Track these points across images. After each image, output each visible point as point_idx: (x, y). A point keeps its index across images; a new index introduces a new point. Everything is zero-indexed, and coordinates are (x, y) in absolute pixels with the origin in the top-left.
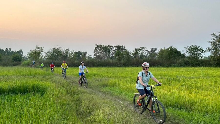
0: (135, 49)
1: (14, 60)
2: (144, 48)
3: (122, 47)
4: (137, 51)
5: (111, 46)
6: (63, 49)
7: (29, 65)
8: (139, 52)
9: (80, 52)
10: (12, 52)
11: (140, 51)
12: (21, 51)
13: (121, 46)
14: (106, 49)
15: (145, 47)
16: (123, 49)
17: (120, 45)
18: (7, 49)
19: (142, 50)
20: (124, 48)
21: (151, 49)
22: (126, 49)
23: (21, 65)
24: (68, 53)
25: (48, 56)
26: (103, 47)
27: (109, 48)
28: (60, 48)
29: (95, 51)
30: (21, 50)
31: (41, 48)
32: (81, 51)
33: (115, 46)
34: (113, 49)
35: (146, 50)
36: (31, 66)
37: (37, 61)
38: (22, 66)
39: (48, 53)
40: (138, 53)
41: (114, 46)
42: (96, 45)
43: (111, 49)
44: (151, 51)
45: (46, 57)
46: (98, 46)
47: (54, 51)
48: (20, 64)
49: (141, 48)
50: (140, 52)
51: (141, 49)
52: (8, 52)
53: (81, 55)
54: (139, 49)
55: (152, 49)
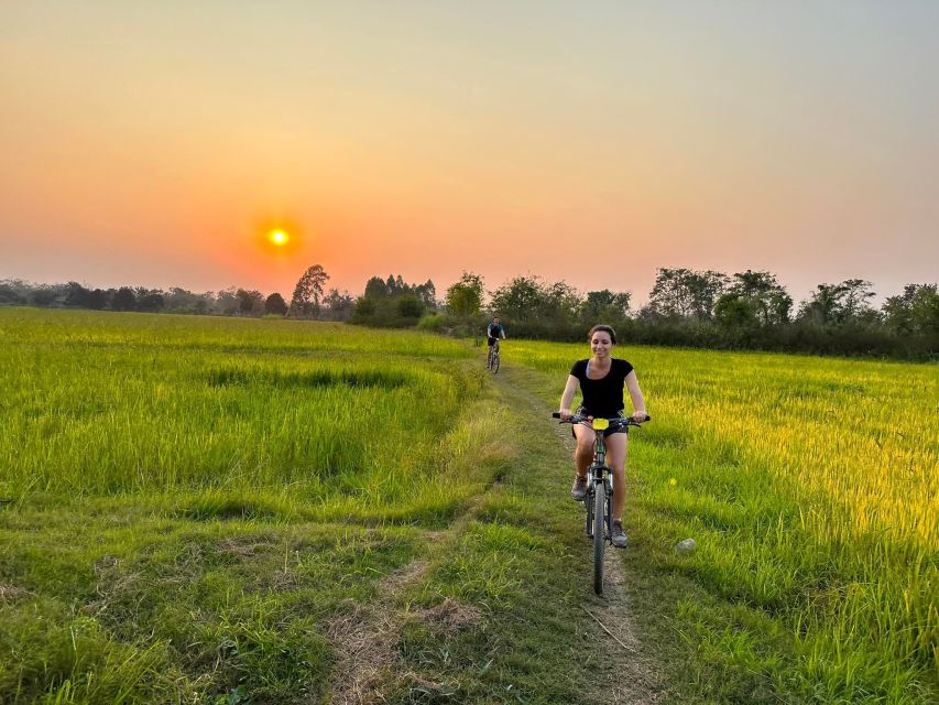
0: (821, 287)
1: (403, 311)
2: (859, 282)
3: (764, 279)
4: (827, 296)
5: (719, 275)
6: (545, 283)
7: (437, 328)
8: (838, 299)
9: (606, 294)
10: (406, 287)
11: (843, 295)
12: (430, 285)
13: (758, 276)
14: (697, 285)
15: (865, 280)
16: (765, 286)
17: (755, 271)
18: (391, 276)
19: (849, 292)
20: (774, 281)
21: (906, 288)
22: (779, 287)
23: (418, 327)
24: (563, 296)
25: (498, 302)
26: (687, 277)
27: (710, 281)
28: (535, 277)
29: (656, 291)
30: (430, 281)
31: (477, 279)
32: (610, 291)
33: (737, 275)
34: (728, 286)
35: (870, 290)
36: (445, 332)
37: (461, 318)
38: (420, 330)
39: (499, 293)
40: (830, 303)
41: (730, 275)
42: (662, 270)
43: (721, 284)
44: (907, 298)
45: (494, 306)
46: (667, 275)
47: (516, 290)
48: (415, 324)
49: (845, 285)
50: (843, 301)
51: (844, 289)
52: (393, 288)
53: (610, 302)
54: (839, 289)
55: (910, 289)
